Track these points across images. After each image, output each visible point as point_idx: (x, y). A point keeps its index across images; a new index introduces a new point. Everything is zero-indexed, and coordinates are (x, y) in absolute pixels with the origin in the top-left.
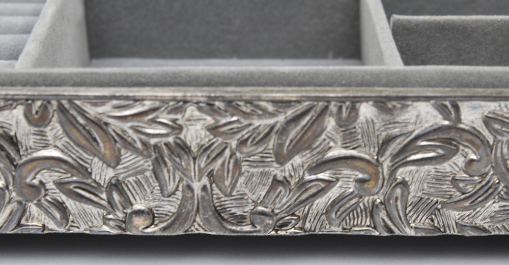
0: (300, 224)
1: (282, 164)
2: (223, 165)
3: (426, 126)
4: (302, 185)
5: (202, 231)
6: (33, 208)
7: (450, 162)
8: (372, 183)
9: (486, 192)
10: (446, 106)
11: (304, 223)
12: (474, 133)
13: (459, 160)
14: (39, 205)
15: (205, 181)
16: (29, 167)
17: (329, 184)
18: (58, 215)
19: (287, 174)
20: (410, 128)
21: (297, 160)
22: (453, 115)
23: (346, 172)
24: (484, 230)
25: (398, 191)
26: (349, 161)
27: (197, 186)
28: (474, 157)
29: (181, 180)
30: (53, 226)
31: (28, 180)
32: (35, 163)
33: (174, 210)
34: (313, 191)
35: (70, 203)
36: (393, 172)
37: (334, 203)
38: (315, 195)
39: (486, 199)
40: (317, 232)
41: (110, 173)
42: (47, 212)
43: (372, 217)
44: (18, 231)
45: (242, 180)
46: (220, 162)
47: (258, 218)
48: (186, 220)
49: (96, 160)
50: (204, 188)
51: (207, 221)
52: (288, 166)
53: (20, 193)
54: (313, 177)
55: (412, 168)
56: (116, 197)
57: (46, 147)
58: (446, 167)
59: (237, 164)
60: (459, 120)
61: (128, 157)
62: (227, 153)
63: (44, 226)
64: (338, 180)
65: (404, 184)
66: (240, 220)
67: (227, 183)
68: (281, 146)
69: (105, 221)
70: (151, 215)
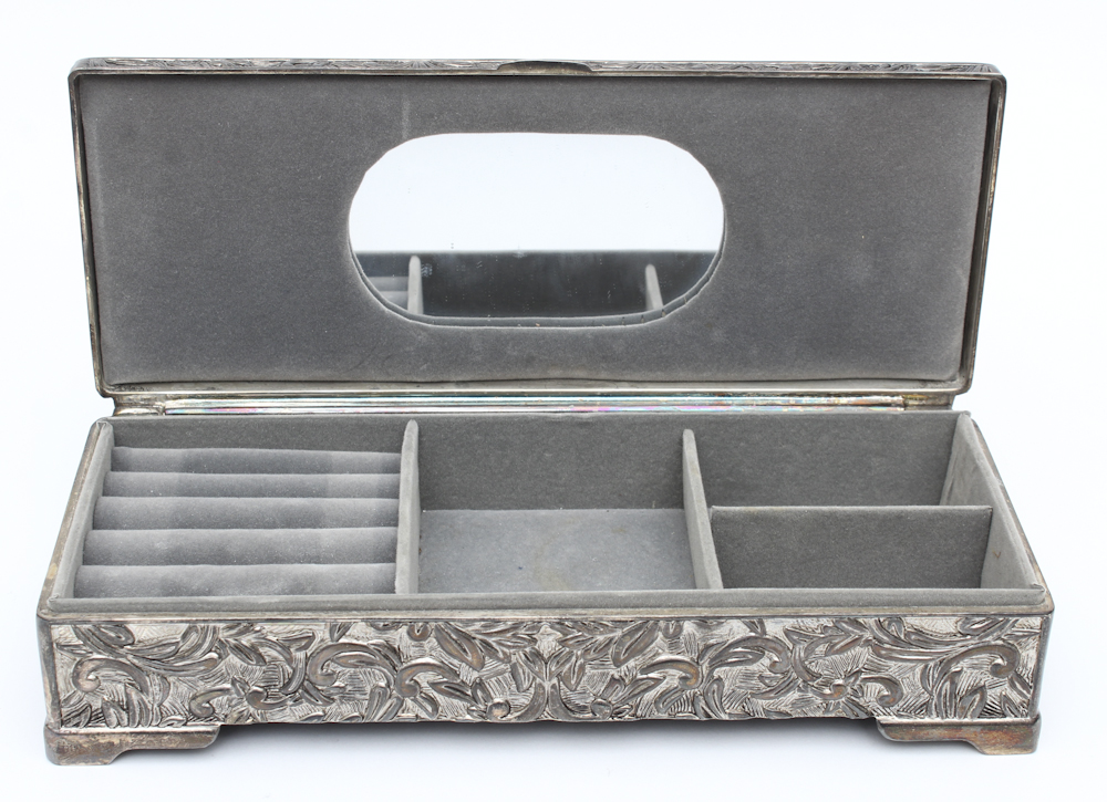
0: (632, 712)
1: (618, 667)
2: (570, 669)
3: (738, 637)
4: (635, 682)
5: (550, 718)
6: (409, 702)
7: (758, 663)
8: (693, 680)
9: (788, 686)
10: (754, 623)
11: (637, 710)
12: (777, 640)
13: (766, 661)
14: (415, 700)
15: (555, 681)
16: (409, 671)
17: (658, 681)
18: (430, 709)
19: (623, 674)
20: (725, 638)
21: (631, 663)
22: (759, 630)
23: (672, 671)
24: (787, 714)
25: (715, 686)
26: (675, 664)
27: (547, 685)
28: (776, 659)
29: (534, 679)
30: (424, 715)
31: (407, 682)
32: (414, 669)
33: (527, 702)
34: (642, 687)
35: (439, 698)
36: (711, 672)
37: (662, 695)
38: (645, 690)
39: (788, 691)
40: (647, 717)
41: (475, 675)
42: (421, 706)
43: (693, 705)
44: (395, 719)
45: (585, 679)
46: (568, 666)
47: (598, 707)
48: (537, 710)
49: (464, 664)
50: (553, 686)
51: (555, 711)
52: (624, 668)
53: (400, 691)
54: (645, 676)
55: (727, 668)
56: (479, 693)
57: (422, 656)
58: (754, 667)
59: (582, 667)
60: (765, 633)
61: (490, 663)
62: (574, 659)
63: (417, 716)
64: (665, 678)
65: (719, 679)
66: (583, 709)
67: (573, 682)
68: (618, 654)
69: (469, 711)
70: (508, 706)
